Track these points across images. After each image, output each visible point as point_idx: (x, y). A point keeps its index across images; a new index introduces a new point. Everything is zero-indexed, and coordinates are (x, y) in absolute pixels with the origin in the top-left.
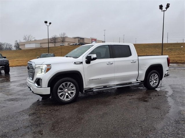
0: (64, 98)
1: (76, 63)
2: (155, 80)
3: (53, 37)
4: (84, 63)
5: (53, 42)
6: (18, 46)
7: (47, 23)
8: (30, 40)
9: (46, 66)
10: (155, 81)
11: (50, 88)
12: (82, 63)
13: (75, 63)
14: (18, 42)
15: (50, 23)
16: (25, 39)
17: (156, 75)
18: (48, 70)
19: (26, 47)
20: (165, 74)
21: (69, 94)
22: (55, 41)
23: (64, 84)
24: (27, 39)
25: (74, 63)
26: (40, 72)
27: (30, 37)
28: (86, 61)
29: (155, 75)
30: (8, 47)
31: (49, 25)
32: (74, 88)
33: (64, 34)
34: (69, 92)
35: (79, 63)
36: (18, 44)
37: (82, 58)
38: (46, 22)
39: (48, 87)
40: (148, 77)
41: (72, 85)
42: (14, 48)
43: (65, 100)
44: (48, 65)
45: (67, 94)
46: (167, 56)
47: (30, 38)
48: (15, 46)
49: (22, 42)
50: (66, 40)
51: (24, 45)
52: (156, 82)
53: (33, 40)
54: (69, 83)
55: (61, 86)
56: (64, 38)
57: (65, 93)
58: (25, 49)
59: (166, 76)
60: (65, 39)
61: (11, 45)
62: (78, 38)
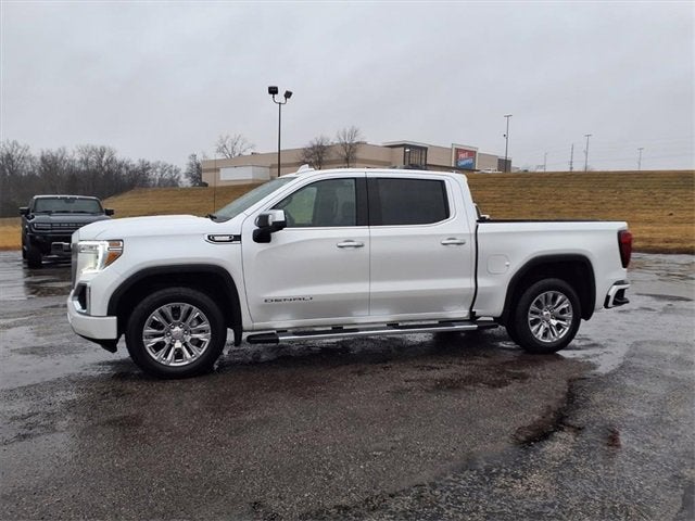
0: (166, 356)
1: (217, 239)
2: (557, 319)
3: (315, 143)
4: (248, 238)
5: (313, 161)
6: (197, 173)
7: (276, 92)
8: (237, 154)
9: (107, 244)
10: (554, 322)
11: (115, 318)
12: (238, 238)
13: (211, 238)
14: (200, 158)
15: (288, 95)
16: (220, 150)
17: (560, 298)
18: (111, 258)
19: (222, 179)
20: (608, 297)
21: (185, 344)
22: (320, 158)
23: (166, 308)
24: (230, 149)
25: (209, 237)
26: (92, 265)
27: (240, 142)
28: (255, 231)
29: (555, 298)
30: (167, 176)
31: (283, 100)
32: (206, 325)
33: (354, 133)
34: (188, 338)
35: (227, 238)
36: (198, 165)
37: (244, 222)
38: (273, 91)
39: (109, 314)
40: (522, 303)
41: (197, 313)
42: (186, 182)
43: (171, 364)
44: (114, 242)
45: (178, 345)
46: (623, 225)
47: (238, 146)
48: (187, 175)
49: (211, 161)
50: (359, 155)
51: (217, 170)
52: (559, 327)
53: (249, 152)
54: (185, 307)
55: (155, 316)
56: (351, 146)
57: (174, 339)
58: (220, 185)
59: (610, 304)
60: (355, 151)
61: (177, 171)
62: (405, 146)
